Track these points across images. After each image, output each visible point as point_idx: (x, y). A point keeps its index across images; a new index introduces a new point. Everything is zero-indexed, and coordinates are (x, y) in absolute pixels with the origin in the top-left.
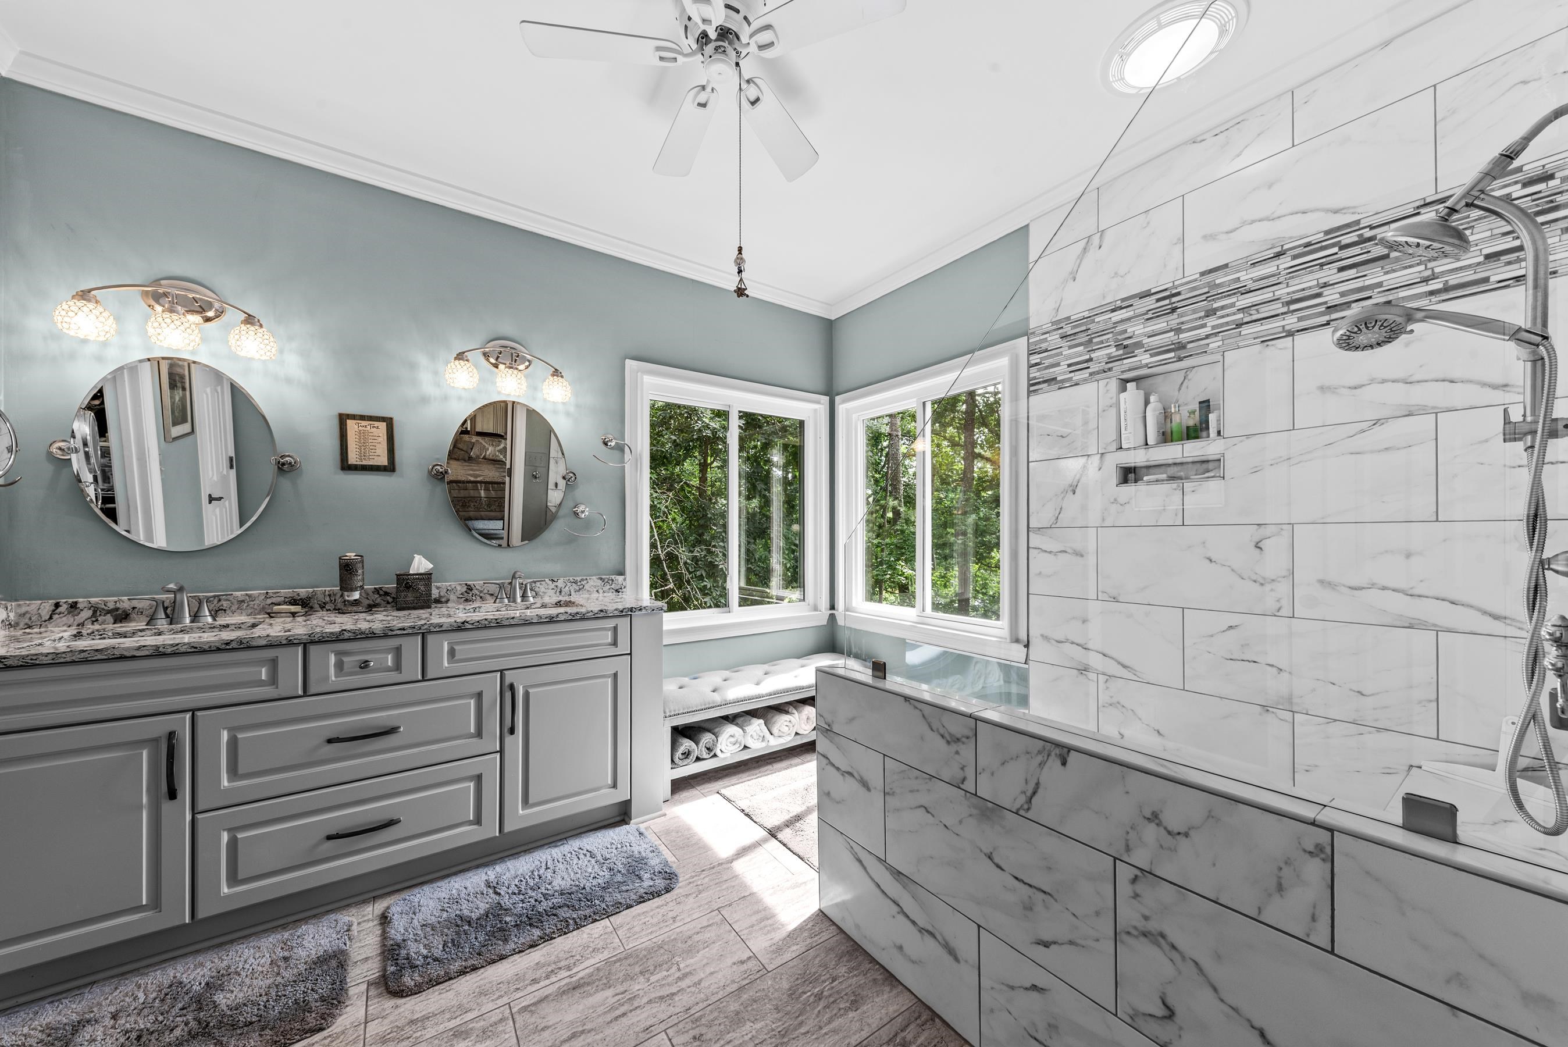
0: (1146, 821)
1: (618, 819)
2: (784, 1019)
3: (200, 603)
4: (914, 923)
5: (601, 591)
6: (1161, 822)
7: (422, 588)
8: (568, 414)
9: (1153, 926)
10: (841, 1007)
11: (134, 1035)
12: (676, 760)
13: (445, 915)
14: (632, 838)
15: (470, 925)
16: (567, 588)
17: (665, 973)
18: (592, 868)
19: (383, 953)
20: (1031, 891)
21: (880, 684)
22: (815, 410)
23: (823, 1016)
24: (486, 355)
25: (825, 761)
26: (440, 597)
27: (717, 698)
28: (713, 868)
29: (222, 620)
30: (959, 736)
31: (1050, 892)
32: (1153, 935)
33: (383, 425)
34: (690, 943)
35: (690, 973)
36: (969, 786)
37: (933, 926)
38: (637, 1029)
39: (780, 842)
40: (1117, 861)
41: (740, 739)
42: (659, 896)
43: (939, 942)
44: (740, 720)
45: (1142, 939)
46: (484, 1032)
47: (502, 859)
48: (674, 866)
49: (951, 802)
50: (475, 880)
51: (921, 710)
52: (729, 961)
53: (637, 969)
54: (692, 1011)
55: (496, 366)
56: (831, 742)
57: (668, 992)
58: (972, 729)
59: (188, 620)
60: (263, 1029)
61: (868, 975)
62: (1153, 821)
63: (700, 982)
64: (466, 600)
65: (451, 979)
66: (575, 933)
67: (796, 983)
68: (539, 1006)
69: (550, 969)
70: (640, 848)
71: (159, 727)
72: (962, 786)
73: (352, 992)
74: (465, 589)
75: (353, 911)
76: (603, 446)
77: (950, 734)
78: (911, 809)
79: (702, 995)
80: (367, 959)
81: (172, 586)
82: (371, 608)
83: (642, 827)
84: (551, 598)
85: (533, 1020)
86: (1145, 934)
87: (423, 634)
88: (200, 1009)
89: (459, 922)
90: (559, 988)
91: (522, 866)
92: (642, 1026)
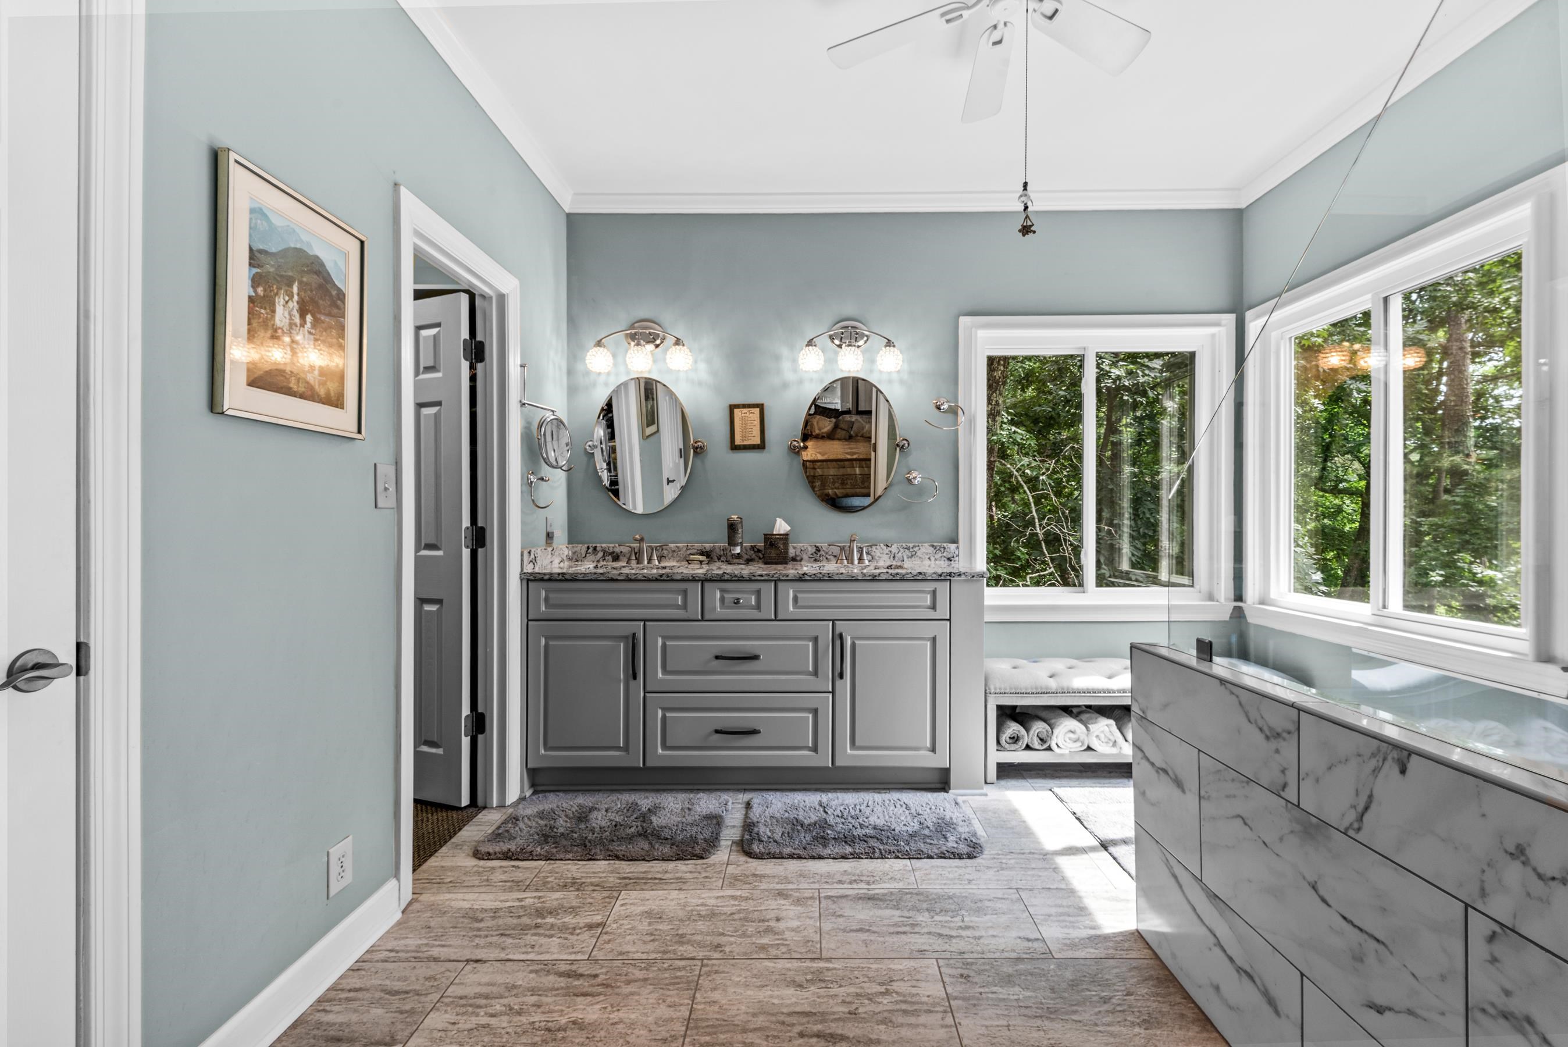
0: (1508, 857)
1: (939, 786)
2: (1057, 1001)
3: (652, 550)
4: (1231, 959)
5: (933, 559)
6: (1528, 859)
7: (782, 546)
8: (902, 382)
9: (1515, 1005)
10: (1129, 1019)
11: (614, 823)
12: (1003, 742)
13: (787, 815)
14: (947, 805)
15: (802, 827)
16: (900, 553)
17: (949, 919)
18: (905, 817)
19: (744, 826)
20: (1363, 937)
21: (1204, 666)
22: (1213, 336)
23: (1103, 1017)
24: (832, 338)
25: (1140, 754)
26: (796, 555)
27: (1053, 684)
28: (1023, 854)
29: (663, 564)
30: (1279, 730)
31: (1385, 941)
32: (1516, 1018)
33: (757, 411)
34: (979, 904)
35: (973, 928)
36: (1291, 794)
37: (1251, 967)
38: (913, 948)
39: (1110, 854)
40: (1470, 909)
41: (1083, 737)
42: (960, 858)
43: (1258, 988)
44: (1084, 717)
45: (1502, 1021)
46: (798, 901)
47: (835, 790)
48: (982, 840)
49: (1271, 813)
50: (812, 799)
51: (1237, 697)
52: (1014, 934)
53: (925, 906)
54: (966, 956)
55: (840, 346)
56: (1146, 731)
57: (948, 933)
58: (1293, 722)
59: (646, 562)
60: (673, 844)
61: (1176, 1007)
62: (1518, 858)
63: (980, 938)
64: (816, 560)
65: (783, 858)
66: (879, 860)
67: (1083, 979)
68: (840, 900)
69: (853, 878)
70: (951, 813)
71: (627, 628)
72: (1282, 794)
73: (723, 843)
74: (814, 550)
75: (731, 794)
76: (936, 411)
77: (1271, 729)
78: (1228, 818)
79: (979, 948)
80: (734, 826)
81: (637, 537)
82: (748, 561)
83: (960, 799)
84: (884, 561)
85: (833, 907)
86: (1506, 1016)
87: (775, 581)
88: (644, 821)
89: (795, 823)
90: (858, 894)
91: (850, 799)
92: (918, 947)
